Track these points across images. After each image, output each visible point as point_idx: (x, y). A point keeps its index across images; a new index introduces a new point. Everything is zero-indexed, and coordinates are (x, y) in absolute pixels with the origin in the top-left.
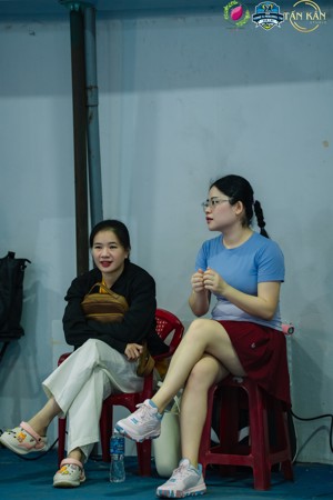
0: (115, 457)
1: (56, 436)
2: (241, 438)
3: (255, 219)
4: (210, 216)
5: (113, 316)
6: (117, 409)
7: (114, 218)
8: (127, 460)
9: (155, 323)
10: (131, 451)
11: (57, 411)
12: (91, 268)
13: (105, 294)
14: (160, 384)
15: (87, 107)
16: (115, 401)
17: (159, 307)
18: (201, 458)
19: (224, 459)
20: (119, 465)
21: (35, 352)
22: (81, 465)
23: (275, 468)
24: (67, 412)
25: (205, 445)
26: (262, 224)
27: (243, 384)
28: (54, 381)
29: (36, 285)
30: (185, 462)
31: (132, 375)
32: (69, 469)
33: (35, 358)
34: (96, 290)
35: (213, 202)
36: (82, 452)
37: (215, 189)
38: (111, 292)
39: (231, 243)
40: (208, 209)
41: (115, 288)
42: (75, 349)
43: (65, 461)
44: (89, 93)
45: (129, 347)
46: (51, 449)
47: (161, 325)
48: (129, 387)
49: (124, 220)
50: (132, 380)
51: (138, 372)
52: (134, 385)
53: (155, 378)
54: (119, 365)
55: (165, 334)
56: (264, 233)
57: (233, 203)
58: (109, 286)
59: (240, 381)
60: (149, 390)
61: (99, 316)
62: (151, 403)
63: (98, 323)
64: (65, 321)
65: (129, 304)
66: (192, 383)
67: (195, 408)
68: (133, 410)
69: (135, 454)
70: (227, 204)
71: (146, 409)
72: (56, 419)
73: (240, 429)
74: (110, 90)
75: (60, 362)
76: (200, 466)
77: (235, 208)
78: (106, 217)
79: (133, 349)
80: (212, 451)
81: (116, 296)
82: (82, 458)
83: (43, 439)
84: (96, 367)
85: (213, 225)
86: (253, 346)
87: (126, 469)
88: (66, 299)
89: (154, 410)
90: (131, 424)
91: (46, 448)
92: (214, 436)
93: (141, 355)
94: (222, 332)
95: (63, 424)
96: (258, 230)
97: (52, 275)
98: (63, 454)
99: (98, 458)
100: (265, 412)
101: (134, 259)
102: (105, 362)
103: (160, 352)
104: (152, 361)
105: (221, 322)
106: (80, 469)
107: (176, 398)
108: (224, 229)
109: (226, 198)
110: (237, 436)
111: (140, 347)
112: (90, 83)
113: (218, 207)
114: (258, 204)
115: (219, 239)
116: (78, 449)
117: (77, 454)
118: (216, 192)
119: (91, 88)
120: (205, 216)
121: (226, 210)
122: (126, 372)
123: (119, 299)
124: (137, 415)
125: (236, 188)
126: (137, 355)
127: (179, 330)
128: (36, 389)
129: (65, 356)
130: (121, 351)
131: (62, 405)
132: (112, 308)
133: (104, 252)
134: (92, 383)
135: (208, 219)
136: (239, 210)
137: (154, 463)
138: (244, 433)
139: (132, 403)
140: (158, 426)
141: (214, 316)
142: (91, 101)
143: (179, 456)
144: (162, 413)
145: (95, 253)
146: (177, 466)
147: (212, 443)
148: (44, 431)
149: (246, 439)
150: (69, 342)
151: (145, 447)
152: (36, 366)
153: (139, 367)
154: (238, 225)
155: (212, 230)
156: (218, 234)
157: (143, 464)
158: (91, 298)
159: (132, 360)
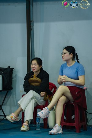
0: (38, 123)
1: (21, 117)
2: (72, 118)
3: (76, 58)
4: (63, 57)
5: (37, 84)
6: (38, 110)
7: (38, 57)
9: (49, 86)
12: (31, 71)
13: (35, 78)
14: (50, 103)
15: (31, 26)
16: (37, 108)
17: (50, 82)
18: (61, 124)
19: (68, 124)
21: (16, 94)
22: (28, 125)
23: (82, 127)
25: (62, 120)
26: (78, 59)
27: (73, 103)
28: (21, 102)
29: (16, 75)
30: (57, 125)
31: (42, 100)
32: (25, 126)
33: (15, 95)
34: (33, 77)
35: (64, 53)
36: (28, 122)
37: (65, 50)
38: (36, 77)
39: (69, 65)
40: (63, 55)
41: (38, 76)
42: (27, 93)
43: (24, 124)
44: (31, 23)
45: (41, 93)
46: (20, 121)
47: (50, 87)
48: (41, 104)
49: (40, 57)
50: (42, 102)
51: (44, 100)
52: (43, 103)
53: (49, 101)
54: (39, 98)
55: (52, 89)
56: (78, 62)
57: (70, 54)
58: (36, 76)
59: (72, 102)
60: (47, 104)
61: (33, 84)
62: (47, 108)
63: (33, 86)
64: (24, 85)
66: (59, 103)
67: (59, 110)
68: (42, 110)
69: (43, 122)
70: (68, 54)
71: (46, 110)
73: (72, 116)
74: (37, 22)
76: (61, 126)
77: (70, 55)
78: (35, 57)
79: (42, 93)
80: (64, 122)
81: (38, 79)
82: (28, 123)
84: (33, 98)
85: (64, 59)
87: (41, 127)
88: (24, 79)
89: (48, 110)
91: (18, 120)
92: (65, 118)
93: (45, 95)
95: (23, 114)
96: (77, 61)
97: (21, 73)
98: (23, 122)
99: (33, 122)
100: (79, 111)
101: (44, 69)
102: (35, 97)
103: (50, 94)
104: (48, 97)
105: (67, 86)
106: (28, 126)
107: (54, 107)
108: (67, 61)
109: (68, 52)
110: (71, 118)
111: (45, 93)
112: (31, 20)
113: (66, 55)
115: (66, 64)
116: (27, 121)
117: (27, 122)
118: (65, 51)
119: (32, 21)
121: (68, 56)
122: (40, 100)
123: (39, 80)
124: (43, 111)
125: (71, 50)
126: (44, 95)
127: (55, 88)
128: (16, 104)
129: (24, 95)
130: (39, 94)
132: (37, 82)
134: (31, 102)
135: (63, 58)
136: (71, 56)
137: (48, 125)
138: (73, 117)
139: (42, 108)
141: (65, 84)
142: (31, 25)
143: (55, 123)
144: (50, 111)
146: (55, 126)
147: (64, 120)
148: (18, 116)
149: (74, 118)
150: (25, 91)
151: (46, 120)
152: (16, 98)
153: (44, 98)
154: (71, 60)
155: (64, 61)
156: (66, 62)
157: (45, 125)
158: (31, 79)
159: (42, 96)
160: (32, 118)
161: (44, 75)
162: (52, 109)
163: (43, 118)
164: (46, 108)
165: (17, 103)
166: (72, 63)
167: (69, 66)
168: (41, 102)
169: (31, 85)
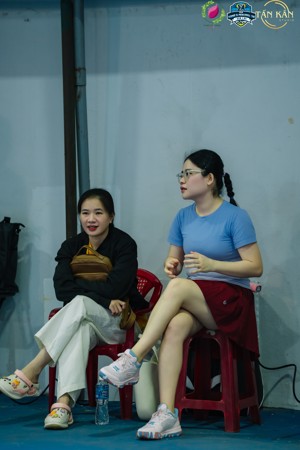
0: (100, 402)
1: (47, 383)
2: (213, 385)
3: (225, 189)
4: (184, 186)
5: (99, 275)
6: (101, 358)
7: (99, 187)
8: (111, 404)
9: (136, 282)
10: (114, 396)
11: (48, 360)
12: (79, 231)
13: (91, 255)
14: (140, 336)
15: (76, 86)
16: (99, 351)
17: (140, 267)
18: (177, 404)
19: (198, 404)
20: (104, 409)
21: (28, 307)
22: (69, 409)
23: (243, 412)
24: (57, 362)
25: (181, 391)
26: (231, 194)
27: (215, 336)
28: (45, 333)
29: (29, 248)
30: (163, 407)
31: (116, 328)
32: (59, 413)
33: (28, 313)
34: (84, 252)
35: (187, 173)
36: (70, 398)
37: (189, 162)
38: (97, 253)
39: (202, 211)
40: (182, 180)
41: (101, 250)
42: (65, 305)
43: (55, 405)
44: (78, 74)
45: (113, 303)
46: (42, 394)
47: (142, 283)
48: (113, 339)
49: (108, 188)
50: (116, 332)
51: (121, 326)
52: (117, 337)
53: (136, 331)
54: (104, 319)
55: (146, 291)
56: (233, 202)
57: (205, 175)
58: (95, 248)
59: (213, 333)
60: (130, 340)
61: (86, 275)
62: (132, 353)
64: (56, 279)
65: (113, 264)
66: (169, 335)
68: (115, 358)
69: (118, 399)
70: (200, 175)
71: (127, 358)
72: (47, 367)
73: (213, 377)
74: (97, 71)
75: (51, 316)
76: (177, 410)
77: (207, 179)
78: (92, 186)
79: (116, 305)
80: (187, 397)
81: (101, 257)
82: (70, 403)
83: (36, 385)
84: (83, 321)
85: (187, 193)
86: (225, 303)
87: (110, 413)
88: (56, 259)
89: (134, 359)
90: (113, 371)
91: (38, 393)
92: (189, 383)
93: (124, 311)
94: (197, 291)
95: (53, 372)
96: (228, 199)
97: (44, 238)
98: (53, 399)
99: (85, 403)
100: (235, 361)
101: (118, 225)
102: (92, 316)
103: (141, 308)
104: (133, 317)
106: (68, 412)
107: (154, 348)
108: (196, 197)
109: (199, 170)
110: (210, 384)
111: (123, 303)
112: (79, 65)
113: (192, 178)
114: (227, 176)
115: (192, 208)
116: (66, 394)
117: (65, 399)
118: (189, 165)
119: (79, 69)
120: (179, 186)
121: (199, 181)
122: (110, 325)
123: (103, 260)
124: (118, 363)
125: (208, 161)
126: (120, 310)
127: (158, 288)
128: (29, 340)
129: (55, 311)
131: (53, 355)
132: (98, 268)
133: (91, 217)
134: (79, 335)
135: (183, 189)
136: (210, 181)
137: (135, 407)
138: (216, 380)
139: (113, 353)
140: (136, 374)
142: (79, 81)
143: (157, 401)
144: (141, 362)
145: (83, 218)
146: (156, 410)
147: (188, 390)
148: (36, 378)
149: (218, 385)
150: (59, 298)
151: (127, 391)
152: (29, 319)
153: (122, 321)
154: (209, 195)
155: (185, 199)
156: (192, 202)
157: (125, 410)
158: (79, 259)
159: (115, 315)
160: (82, 385)
161: (120, 245)
162: (148, 354)
163: (120, 384)
164: (128, 351)
165: (33, 339)
166: (212, 206)
167: (201, 215)
168: (112, 333)
169: (80, 277)
